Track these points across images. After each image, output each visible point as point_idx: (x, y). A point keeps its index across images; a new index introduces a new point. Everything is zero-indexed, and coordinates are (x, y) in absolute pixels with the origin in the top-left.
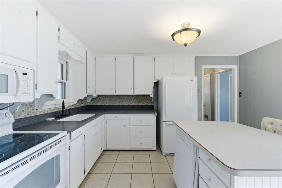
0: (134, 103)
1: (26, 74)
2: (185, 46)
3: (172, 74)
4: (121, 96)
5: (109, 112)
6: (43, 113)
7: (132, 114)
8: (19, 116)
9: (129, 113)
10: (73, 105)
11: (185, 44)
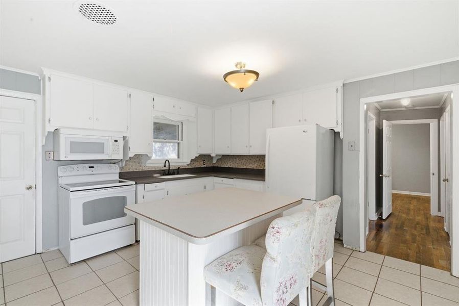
0: (259, 166)
1: (117, 141)
2: (242, 91)
3: (300, 121)
4: (244, 156)
5: (223, 176)
6: (150, 170)
7: (239, 179)
8: (129, 169)
9: (236, 178)
10: (187, 165)
11: (240, 89)
